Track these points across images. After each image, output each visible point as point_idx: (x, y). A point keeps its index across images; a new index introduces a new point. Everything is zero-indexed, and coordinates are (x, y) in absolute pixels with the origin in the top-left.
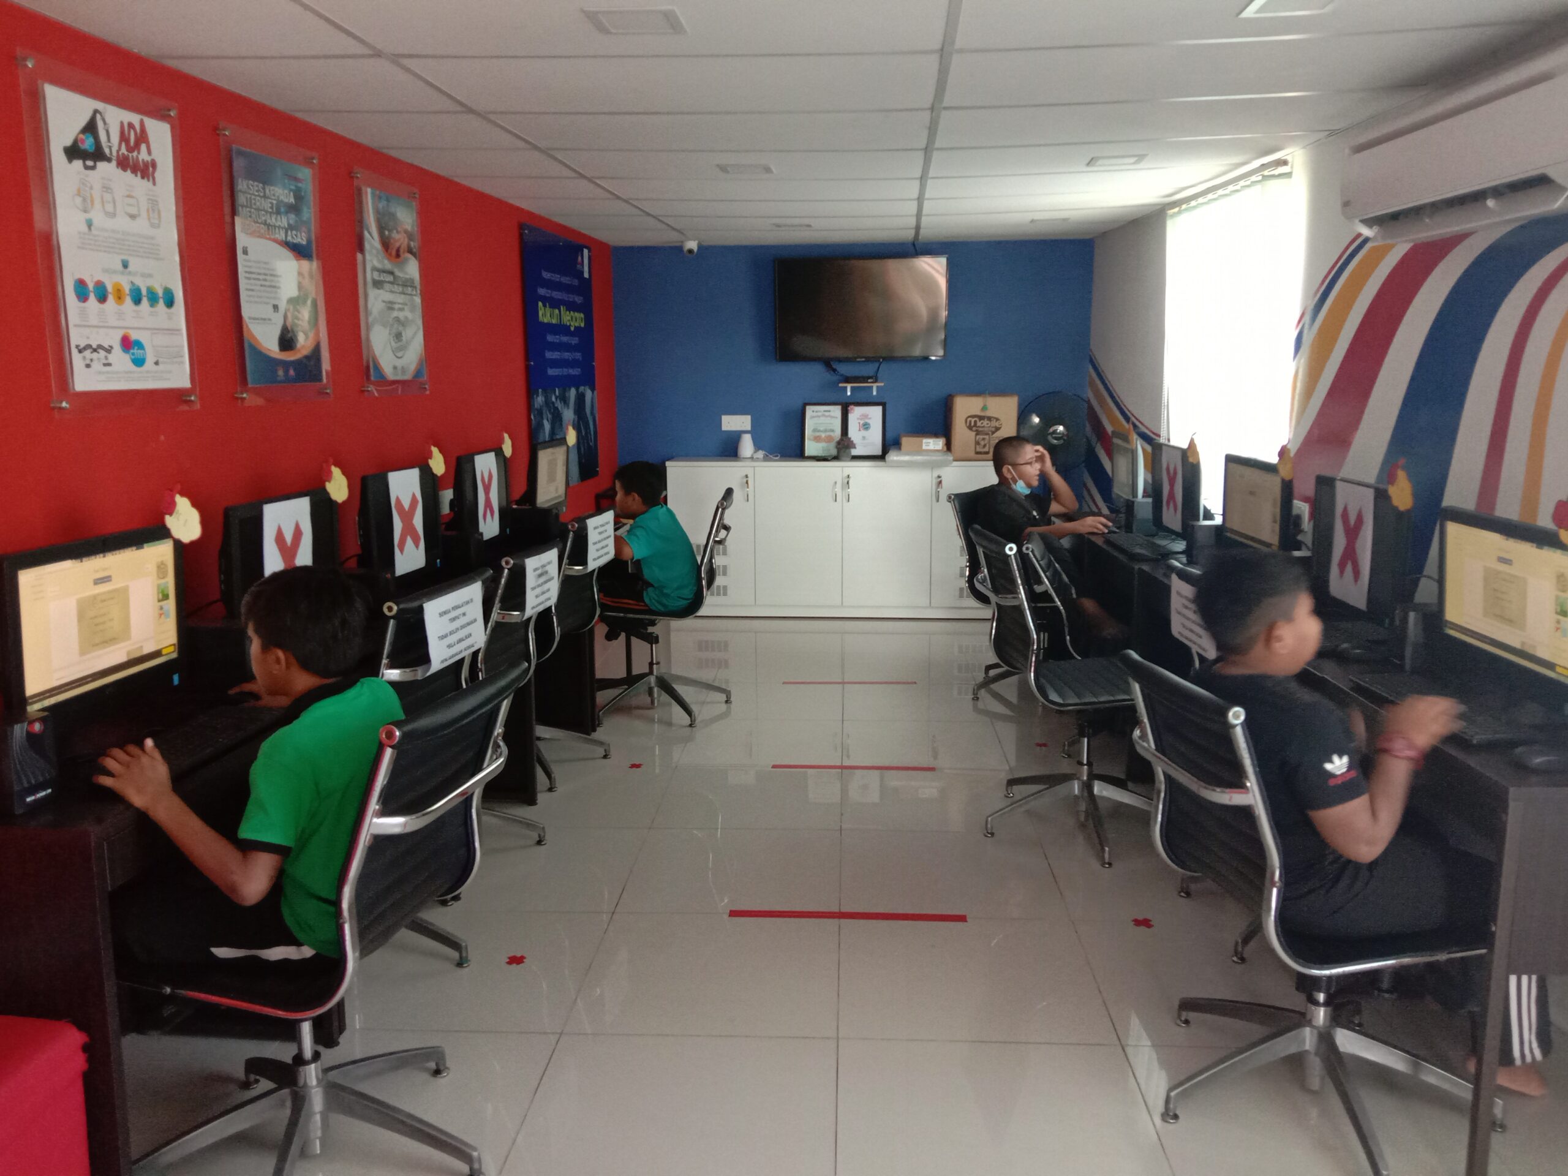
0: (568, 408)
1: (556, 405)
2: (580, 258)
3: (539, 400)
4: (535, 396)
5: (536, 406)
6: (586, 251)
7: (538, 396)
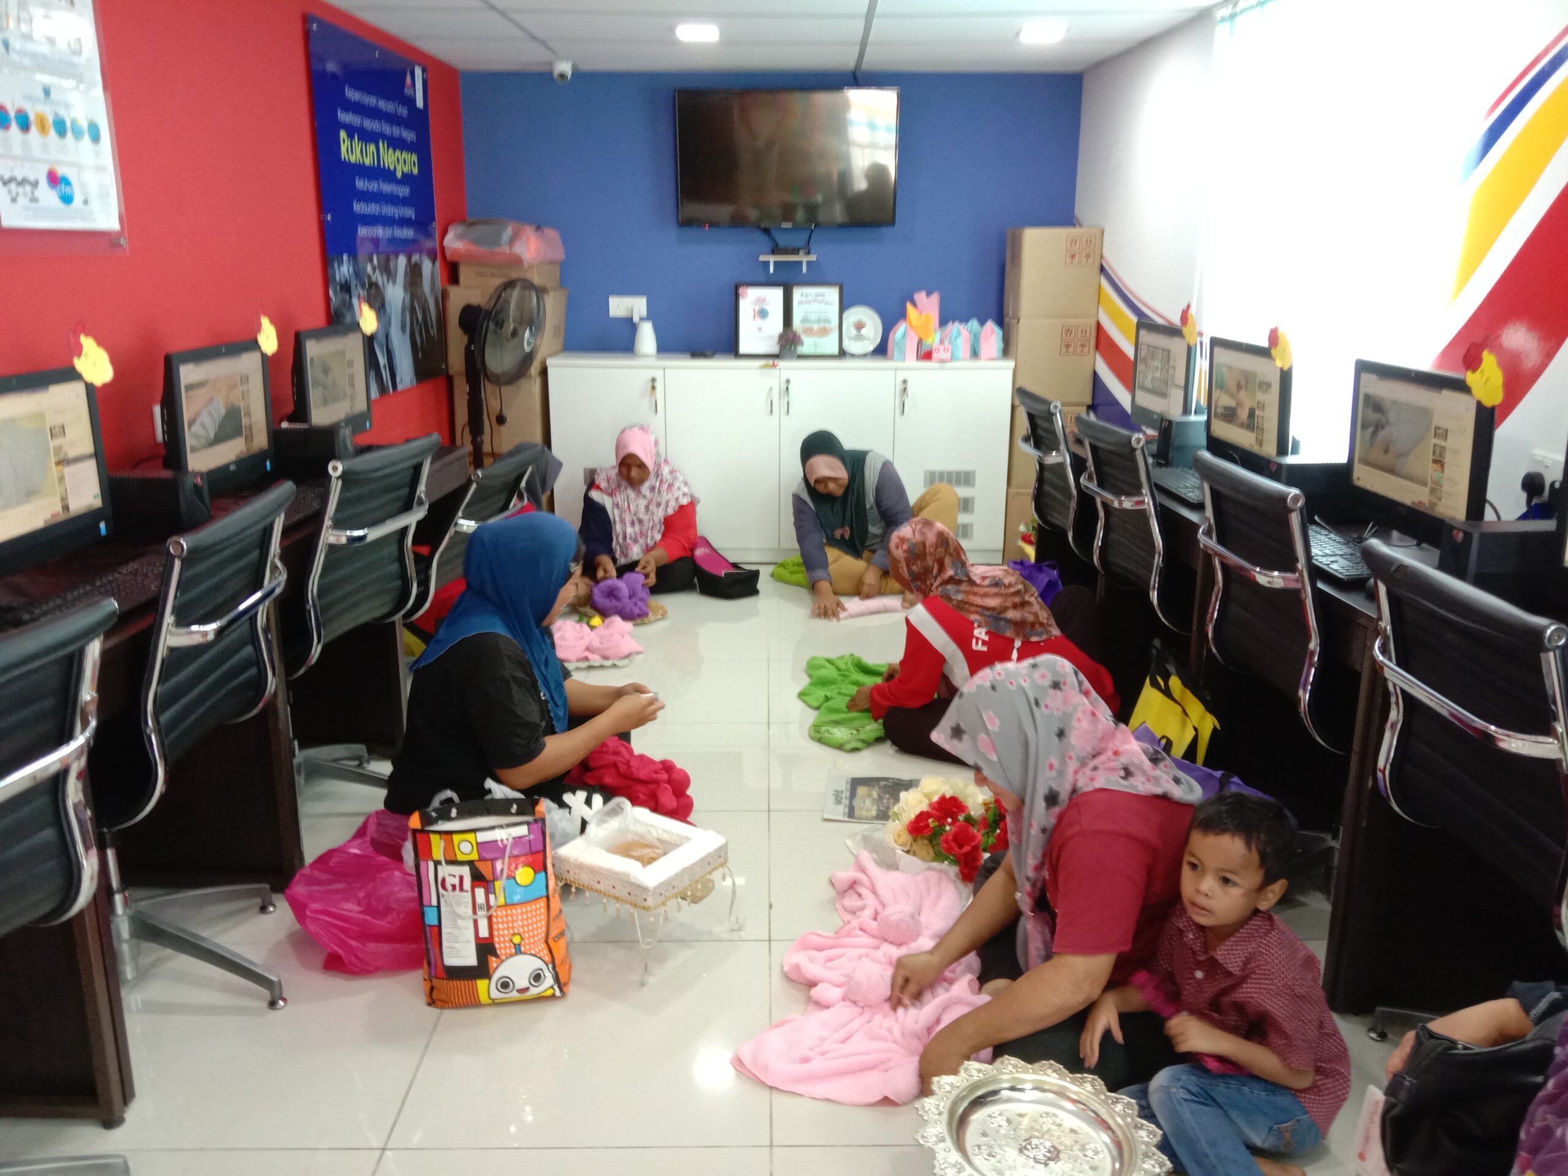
0: (394, 282)
1: (374, 279)
2: (408, 80)
3: (344, 270)
4: (336, 265)
5: (338, 278)
6: (418, 72)
7: (341, 263)
